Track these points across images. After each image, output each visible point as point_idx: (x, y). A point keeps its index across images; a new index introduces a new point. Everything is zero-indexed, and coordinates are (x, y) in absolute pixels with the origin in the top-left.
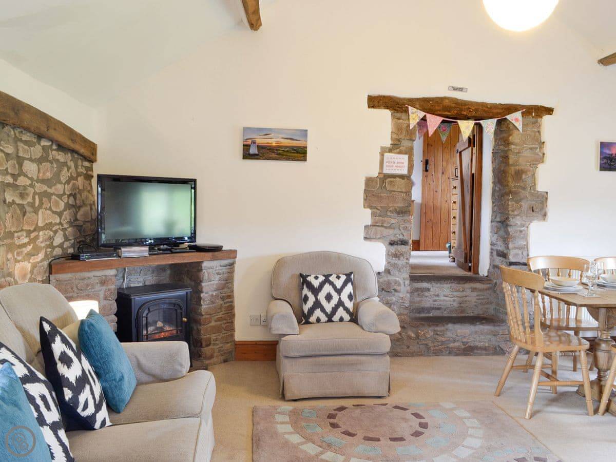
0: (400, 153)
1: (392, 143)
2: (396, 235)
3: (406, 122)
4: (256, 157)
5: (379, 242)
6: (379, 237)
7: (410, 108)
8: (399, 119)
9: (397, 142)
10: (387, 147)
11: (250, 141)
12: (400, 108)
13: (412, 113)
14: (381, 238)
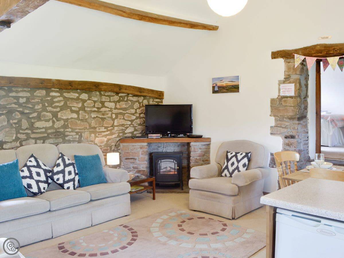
0: (290, 83)
1: (285, 77)
2: (288, 132)
3: (293, 64)
4: (217, 92)
5: (279, 136)
6: (278, 133)
7: (296, 55)
8: (289, 63)
9: (288, 77)
10: (282, 80)
11: (215, 84)
12: (290, 56)
13: (297, 58)
14: (280, 134)
